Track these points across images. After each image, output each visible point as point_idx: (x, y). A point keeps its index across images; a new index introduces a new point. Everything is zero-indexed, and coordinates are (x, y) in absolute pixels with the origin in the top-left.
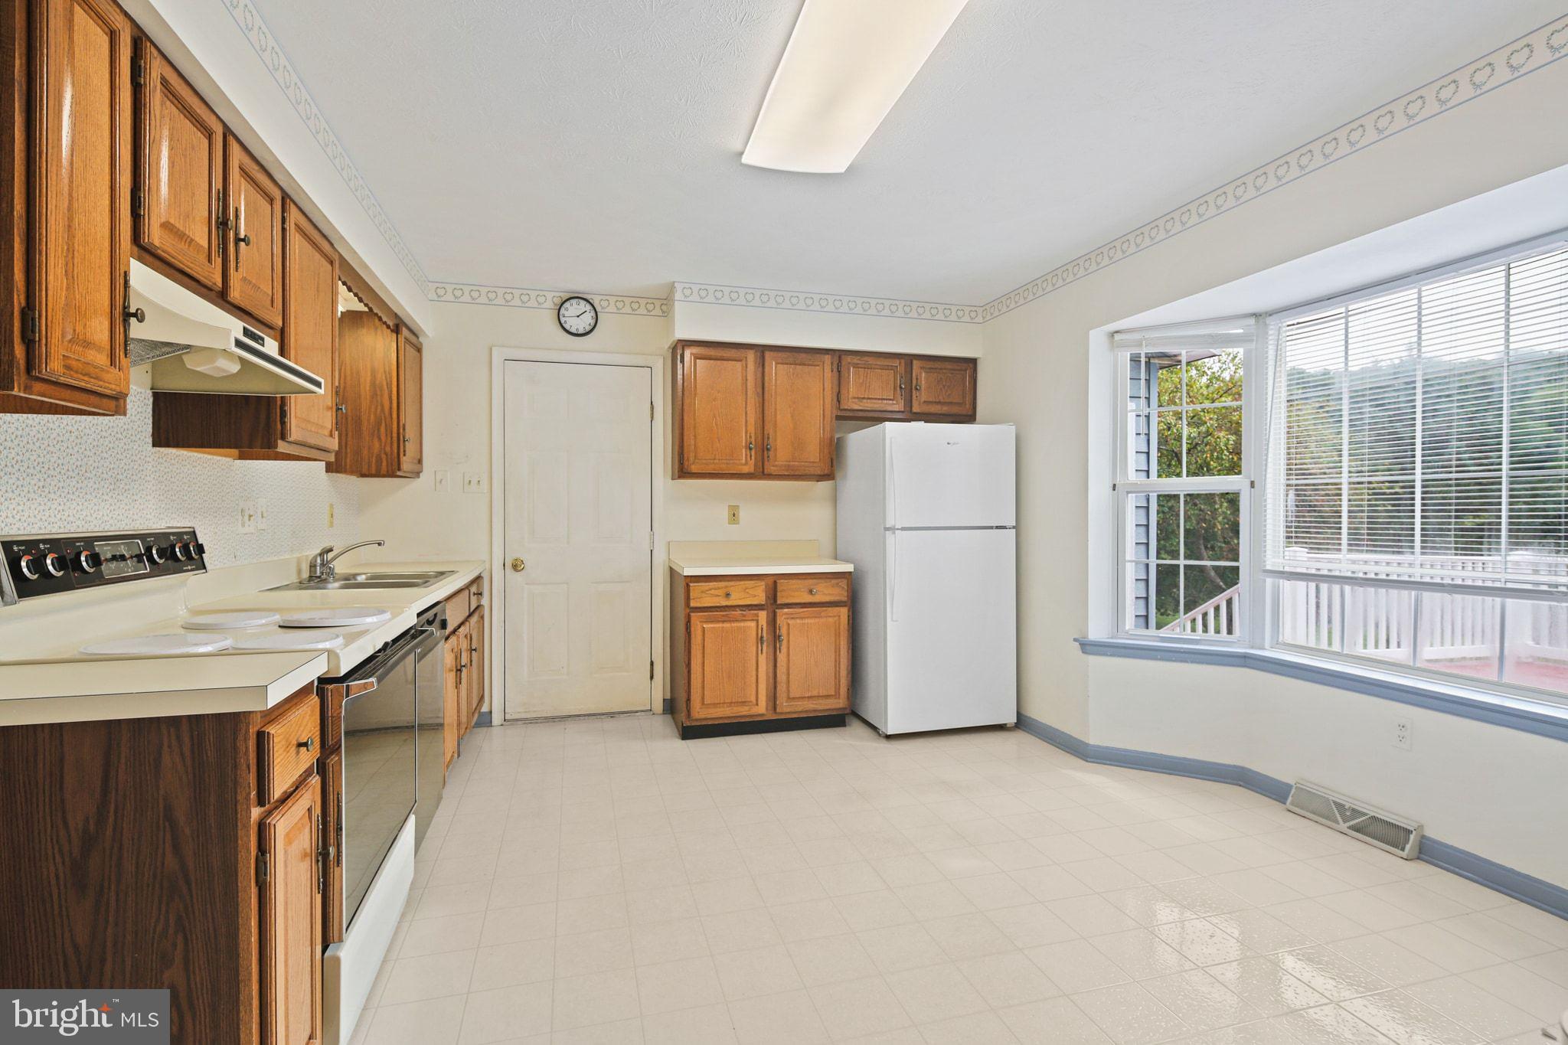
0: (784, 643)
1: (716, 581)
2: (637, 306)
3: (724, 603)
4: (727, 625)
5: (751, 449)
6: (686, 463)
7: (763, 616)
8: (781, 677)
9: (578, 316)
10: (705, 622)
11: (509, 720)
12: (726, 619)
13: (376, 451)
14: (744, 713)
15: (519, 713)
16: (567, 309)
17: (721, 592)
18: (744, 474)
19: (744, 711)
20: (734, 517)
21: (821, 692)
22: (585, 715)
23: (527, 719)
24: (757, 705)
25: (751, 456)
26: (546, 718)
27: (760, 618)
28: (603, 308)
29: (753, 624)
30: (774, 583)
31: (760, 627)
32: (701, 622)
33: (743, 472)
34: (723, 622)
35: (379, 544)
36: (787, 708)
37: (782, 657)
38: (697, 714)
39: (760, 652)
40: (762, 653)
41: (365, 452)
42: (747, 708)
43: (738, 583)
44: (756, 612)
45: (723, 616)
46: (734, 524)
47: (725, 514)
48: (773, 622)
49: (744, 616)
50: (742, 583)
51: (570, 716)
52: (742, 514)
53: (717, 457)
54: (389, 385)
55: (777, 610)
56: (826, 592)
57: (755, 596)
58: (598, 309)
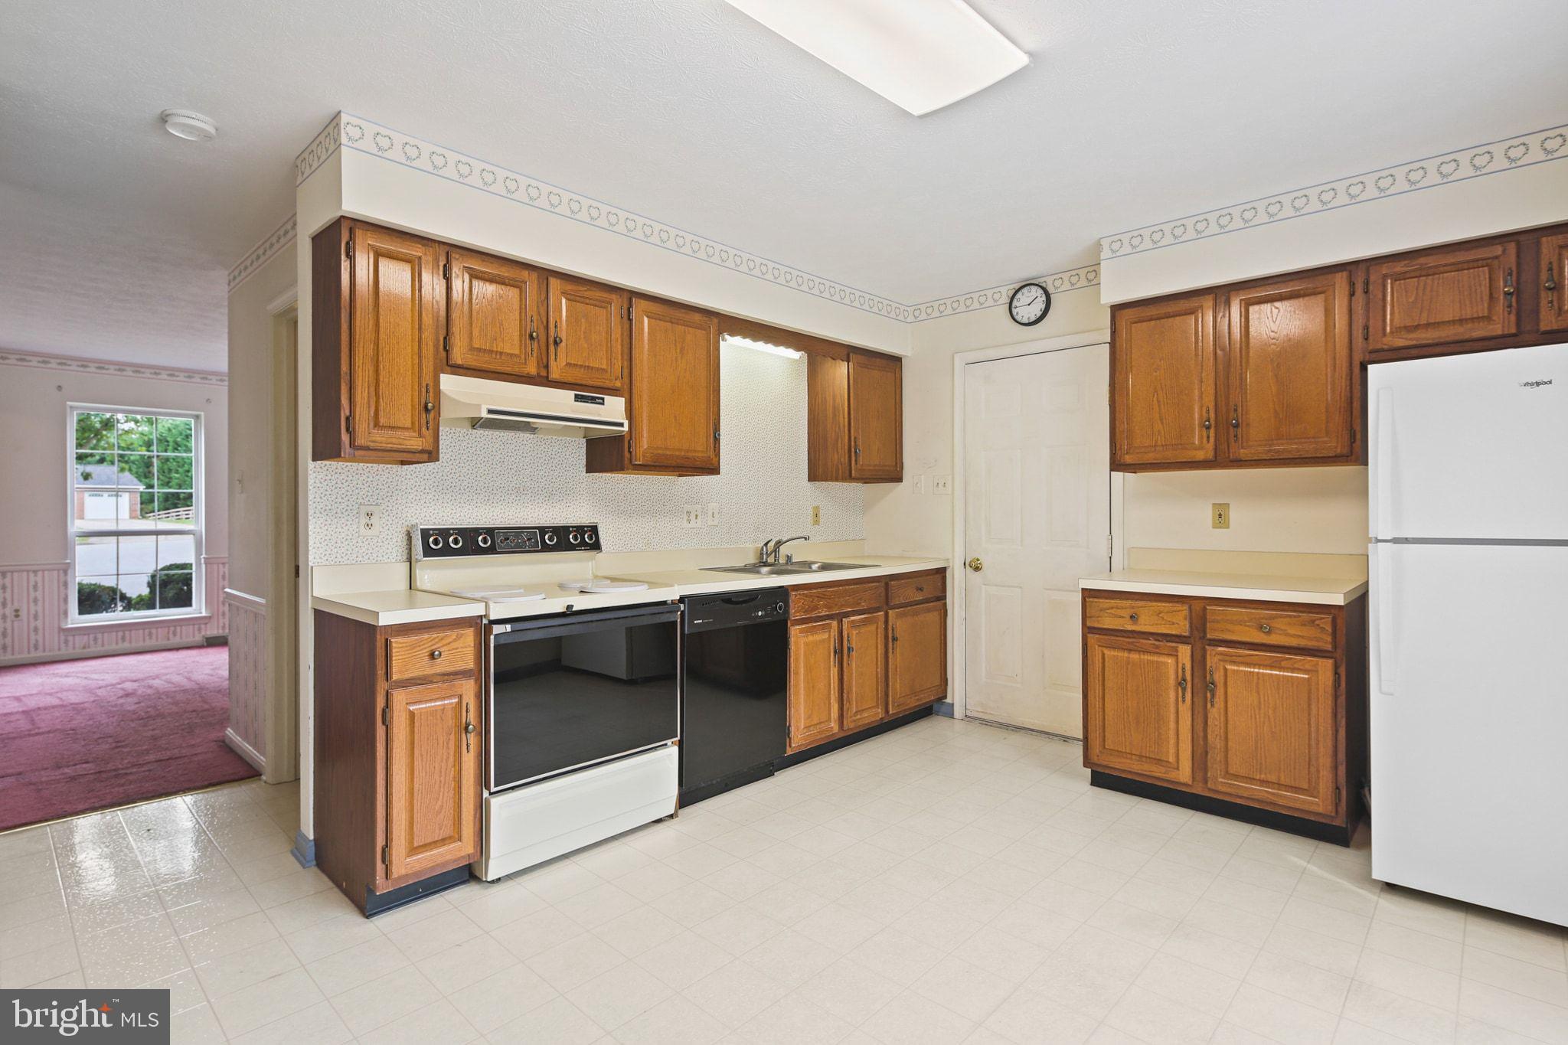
0: (1220, 692)
1: (1121, 599)
2: (1077, 279)
3: (1130, 627)
4: (1135, 656)
5: (1208, 428)
6: (1118, 453)
7: (1185, 651)
8: (1215, 739)
9: (1029, 305)
10: (1107, 647)
11: (970, 717)
12: (1131, 647)
13: (835, 463)
14: (1157, 775)
15: (978, 711)
16: (1018, 300)
17: (1126, 613)
18: (1200, 462)
19: (1157, 771)
20: (1221, 517)
21: (1282, 778)
22: (1038, 731)
23: (983, 720)
24: (1178, 769)
25: (1208, 437)
26: (1001, 724)
27: (1180, 654)
28: (1056, 288)
29: (1170, 661)
30: (1200, 609)
31: (1180, 665)
32: (1099, 646)
33: (1197, 459)
34: (1130, 650)
35: (806, 539)
36: (1221, 786)
37: (1214, 713)
38: (1096, 758)
39: (1180, 699)
40: (1184, 701)
41: (830, 464)
42: (1163, 770)
43: (1150, 604)
44: (1174, 644)
45: (1129, 643)
46: (1220, 528)
47: (1207, 514)
48: (1199, 662)
49: (1157, 647)
50: (1154, 604)
51: (1024, 728)
52: (1234, 515)
53: (1159, 443)
54: (843, 405)
55: (1207, 647)
56: (1291, 631)
57: (1173, 624)
58: (1051, 290)
